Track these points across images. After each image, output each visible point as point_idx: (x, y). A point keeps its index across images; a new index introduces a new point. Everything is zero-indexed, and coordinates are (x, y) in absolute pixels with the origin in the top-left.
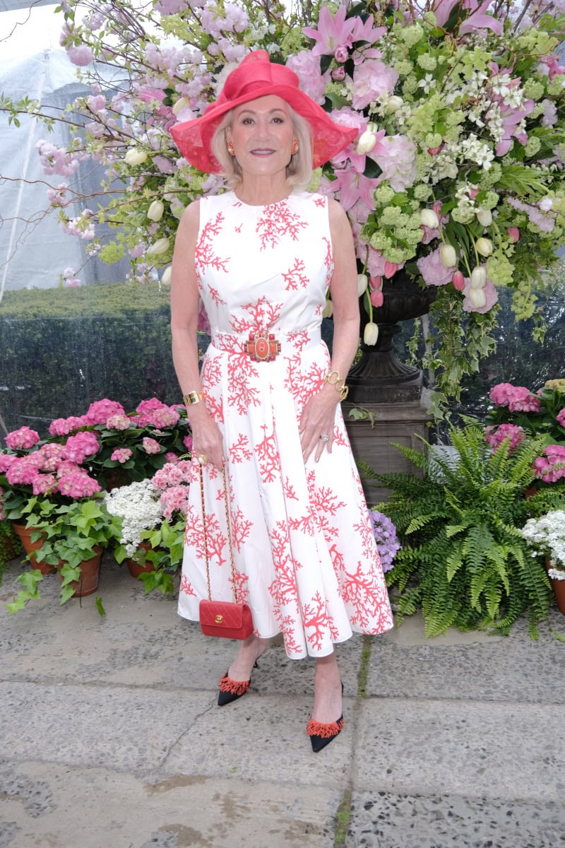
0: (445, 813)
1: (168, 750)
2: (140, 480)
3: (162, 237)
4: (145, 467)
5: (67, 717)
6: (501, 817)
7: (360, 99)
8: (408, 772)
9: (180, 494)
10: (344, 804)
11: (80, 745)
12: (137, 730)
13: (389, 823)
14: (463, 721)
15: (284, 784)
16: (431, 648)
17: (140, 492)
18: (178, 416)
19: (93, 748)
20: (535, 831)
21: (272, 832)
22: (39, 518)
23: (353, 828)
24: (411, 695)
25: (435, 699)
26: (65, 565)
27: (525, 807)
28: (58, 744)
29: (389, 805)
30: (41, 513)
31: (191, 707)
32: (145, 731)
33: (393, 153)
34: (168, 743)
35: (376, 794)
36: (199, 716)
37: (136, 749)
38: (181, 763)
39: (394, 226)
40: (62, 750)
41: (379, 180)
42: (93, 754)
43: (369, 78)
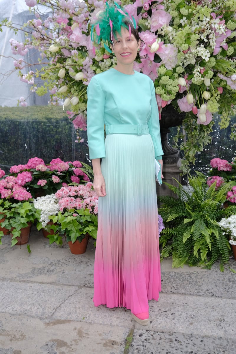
0: (174, 340)
1: (56, 309)
2: (50, 194)
3: (64, 85)
4: (53, 189)
5: (11, 294)
6: (198, 342)
7: (154, 27)
8: (159, 322)
9: (68, 201)
10: (130, 334)
11: (16, 306)
12: (42, 301)
13: (149, 342)
14: (186, 303)
15: (105, 325)
16: (175, 273)
17: (50, 199)
18: (69, 167)
19: (22, 307)
20: (212, 348)
21: (98, 343)
22: (4, 208)
23: (133, 343)
24: (164, 291)
25: (174, 293)
26: (14, 230)
27: (209, 339)
28: (7, 305)
29: (149, 335)
30: (5, 207)
31: (67, 292)
32: (45, 301)
33: (167, 52)
34: (55, 307)
35: (145, 331)
36: (70, 296)
37: (41, 309)
38: (61, 315)
39: (166, 84)
40: (8, 308)
41: (160, 64)
42: (22, 310)
43: (158, 18)
